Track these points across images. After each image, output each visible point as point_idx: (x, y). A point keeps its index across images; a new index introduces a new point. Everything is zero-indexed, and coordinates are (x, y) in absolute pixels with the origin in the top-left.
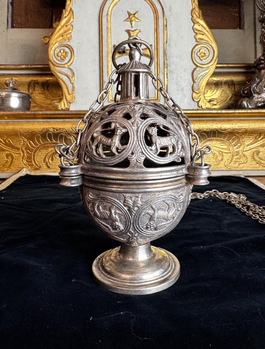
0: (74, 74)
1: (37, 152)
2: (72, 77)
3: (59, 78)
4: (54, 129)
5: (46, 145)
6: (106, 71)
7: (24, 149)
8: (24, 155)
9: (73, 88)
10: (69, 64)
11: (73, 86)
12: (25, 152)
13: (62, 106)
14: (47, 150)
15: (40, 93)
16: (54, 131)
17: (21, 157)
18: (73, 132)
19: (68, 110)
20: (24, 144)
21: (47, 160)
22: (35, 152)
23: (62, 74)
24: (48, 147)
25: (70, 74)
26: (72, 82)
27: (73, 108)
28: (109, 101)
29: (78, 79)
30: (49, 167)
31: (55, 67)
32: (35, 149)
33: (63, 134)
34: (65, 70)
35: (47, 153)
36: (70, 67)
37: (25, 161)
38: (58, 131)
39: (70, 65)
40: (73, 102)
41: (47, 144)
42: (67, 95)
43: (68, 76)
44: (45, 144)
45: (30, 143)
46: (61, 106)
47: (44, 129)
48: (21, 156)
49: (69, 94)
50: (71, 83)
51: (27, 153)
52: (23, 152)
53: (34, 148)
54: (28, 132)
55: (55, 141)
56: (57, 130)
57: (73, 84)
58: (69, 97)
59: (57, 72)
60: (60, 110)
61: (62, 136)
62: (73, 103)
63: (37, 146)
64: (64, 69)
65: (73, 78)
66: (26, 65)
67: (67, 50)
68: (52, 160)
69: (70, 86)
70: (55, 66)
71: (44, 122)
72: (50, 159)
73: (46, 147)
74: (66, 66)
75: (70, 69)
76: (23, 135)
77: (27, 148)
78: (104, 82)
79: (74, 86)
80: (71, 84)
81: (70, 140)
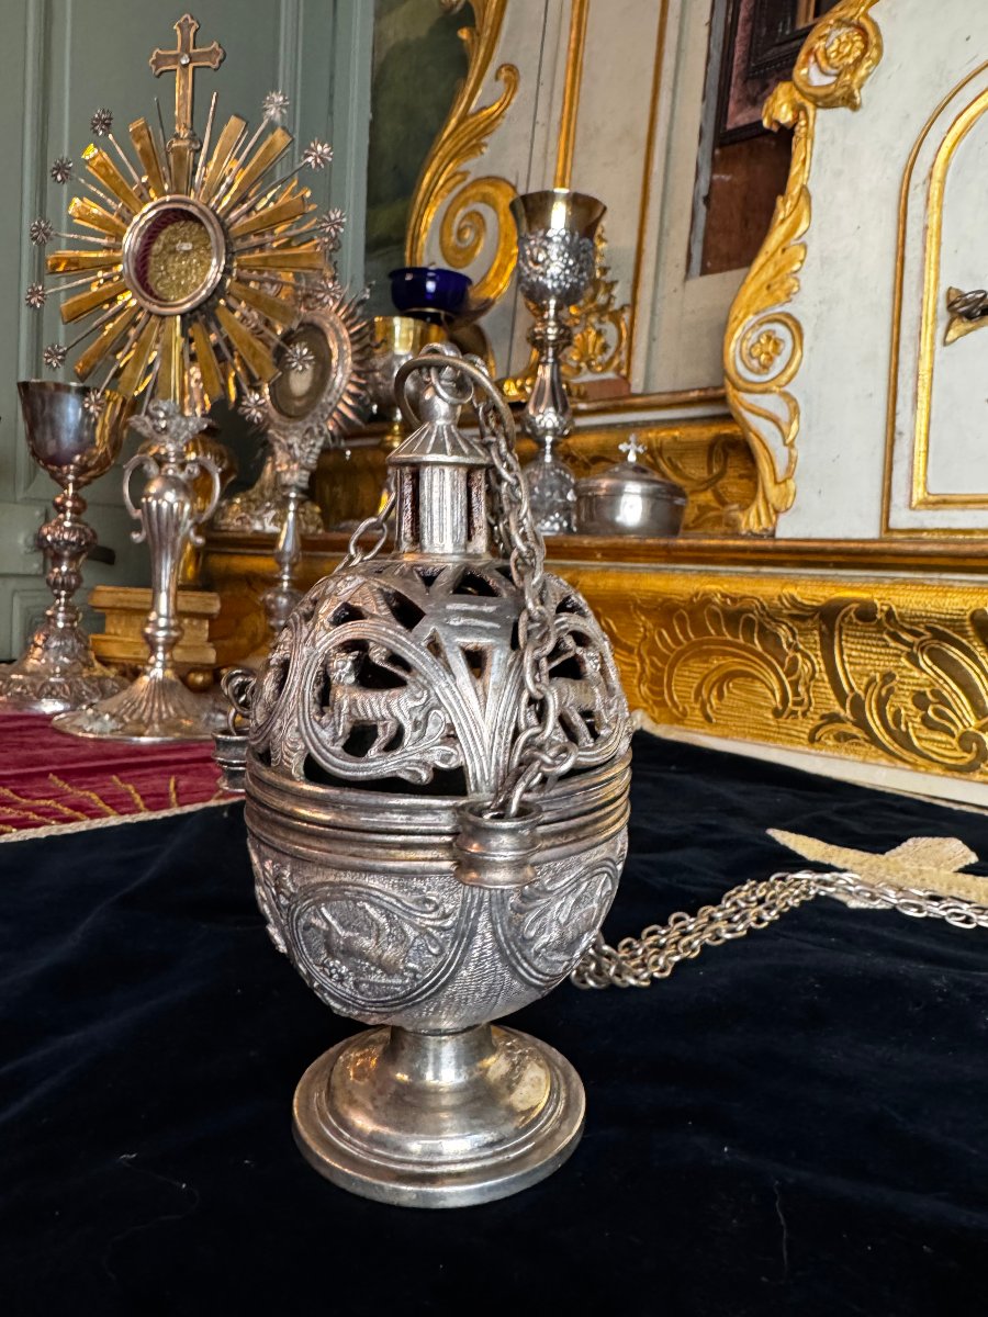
0: (795, 411)
1: (679, 665)
2: (791, 423)
3: (750, 430)
4: (724, 596)
5: (705, 647)
6: (909, 394)
7: (644, 653)
8: (643, 670)
9: (792, 460)
10: (784, 379)
11: (790, 455)
12: (647, 661)
13: (751, 520)
14: (706, 662)
15: (741, 477)
16: (725, 603)
17: (637, 675)
18: (785, 611)
19: (772, 536)
20: (645, 637)
21: (704, 693)
22: (672, 667)
23: (759, 415)
24: (710, 653)
25: (782, 412)
26: (788, 441)
27: (790, 529)
28: (914, 503)
29: (810, 427)
30: (708, 718)
31: (741, 395)
32: (672, 656)
33: (751, 615)
34: (770, 403)
35: (706, 672)
36: (787, 389)
37: (644, 689)
38: (738, 605)
39: (788, 382)
40: (787, 510)
41: (708, 642)
42: (769, 484)
43: (775, 421)
44: (702, 643)
45: (660, 635)
46: (747, 523)
47: (696, 595)
48: (635, 671)
49: (776, 483)
50: (785, 444)
51: (653, 664)
52: (642, 661)
53: (672, 651)
54: (654, 599)
55: (729, 638)
56: (734, 600)
57: (791, 445)
58: (773, 492)
59: (742, 410)
60: (743, 537)
61: (749, 624)
62: (789, 512)
63: (679, 648)
64: (767, 397)
65: (794, 426)
66: (700, 390)
67: (781, 331)
68: (720, 696)
69: (781, 455)
70: (739, 389)
71: (700, 571)
72: (715, 693)
73: (704, 655)
74: (774, 388)
75: (785, 395)
76: (641, 608)
77: (653, 651)
78: (897, 436)
79: (794, 453)
80: (786, 449)
81: (777, 637)
